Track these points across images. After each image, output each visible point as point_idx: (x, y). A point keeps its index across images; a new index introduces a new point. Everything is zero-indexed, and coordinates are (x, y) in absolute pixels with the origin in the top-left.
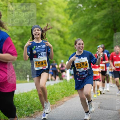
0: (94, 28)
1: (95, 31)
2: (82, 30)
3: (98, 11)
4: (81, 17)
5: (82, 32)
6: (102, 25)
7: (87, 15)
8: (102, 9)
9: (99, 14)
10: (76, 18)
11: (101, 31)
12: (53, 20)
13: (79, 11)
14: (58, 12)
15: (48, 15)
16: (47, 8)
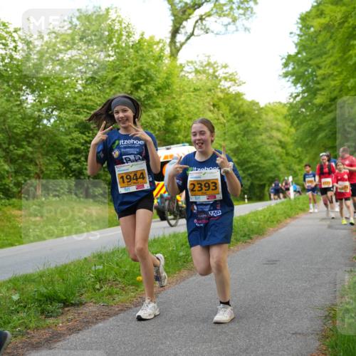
0: (321, 135)
1: (322, 138)
2: (307, 138)
3: (324, 115)
4: (305, 124)
5: (307, 141)
6: (330, 131)
7: (310, 120)
8: (329, 112)
9: (325, 118)
10: (298, 124)
11: (330, 138)
12: (272, 129)
13: (301, 117)
14: (277, 120)
15: (265, 124)
16: (264, 116)
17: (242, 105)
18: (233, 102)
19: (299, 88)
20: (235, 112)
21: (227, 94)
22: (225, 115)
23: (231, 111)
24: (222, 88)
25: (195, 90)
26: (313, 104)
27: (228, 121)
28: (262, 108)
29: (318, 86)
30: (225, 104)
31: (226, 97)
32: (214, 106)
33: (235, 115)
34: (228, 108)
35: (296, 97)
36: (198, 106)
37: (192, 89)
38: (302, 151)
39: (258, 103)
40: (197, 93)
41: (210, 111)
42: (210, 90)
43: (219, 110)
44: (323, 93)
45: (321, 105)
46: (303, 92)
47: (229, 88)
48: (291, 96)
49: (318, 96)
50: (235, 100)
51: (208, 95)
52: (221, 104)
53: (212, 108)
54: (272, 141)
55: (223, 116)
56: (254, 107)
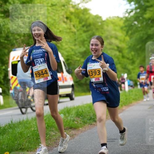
4: (137, 34)
5: (138, 47)
7: (141, 30)
10: (131, 34)
12: (111, 37)
13: (134, 28)
14: (115, 30)
15: (107, 33)
16: (105, 27)
17: (89, 18)
18: (81, 15)
19: (133, 5)
20: (83, 23)
21: (77, 9)
22: (76, 26)
23: (80, 23)
24: (74, 4)
25: (53, 5)
26: (144, 18)
27: (78, 31)
28: (104, 21)
29: (148, 4)
30: (75, 17)
31: (77, 11)
32: (67, 18)
33: (83, 26)
34: (78, 20)
35: (130, 12)
36: (54, 18)
37: (50, 5)
38: (135, 55)
39: (101, 17)
40: (54, 7)
41: (64, 22)
42: (64, 6)
43: (71, 21)
44: (151, 9)
45: (149, 19)
46: (136, 9)
47: (79, 4)
48: (126, 11)
49: (148, 12)
50: (83, 14)
51: (63, 10)
52: (73, 17)
53: (65, 20)
54: (111, 47)
55: (74, 26)
56: (98, 20)
